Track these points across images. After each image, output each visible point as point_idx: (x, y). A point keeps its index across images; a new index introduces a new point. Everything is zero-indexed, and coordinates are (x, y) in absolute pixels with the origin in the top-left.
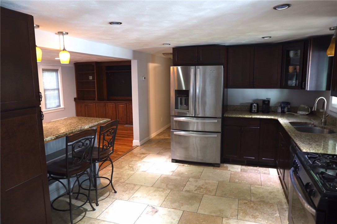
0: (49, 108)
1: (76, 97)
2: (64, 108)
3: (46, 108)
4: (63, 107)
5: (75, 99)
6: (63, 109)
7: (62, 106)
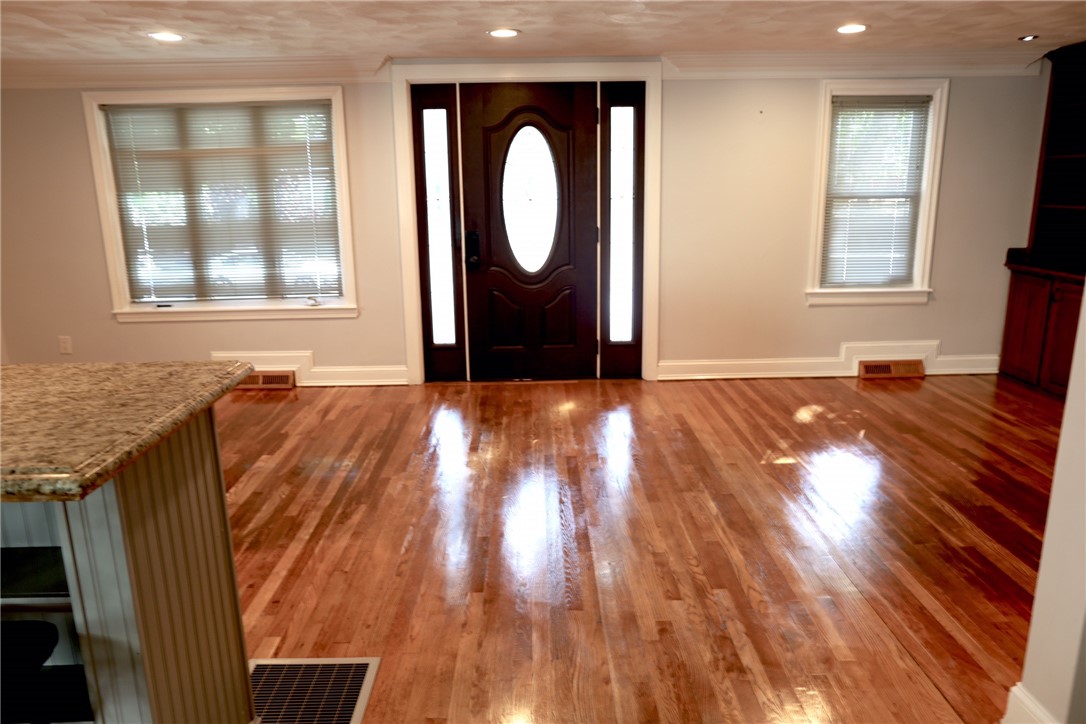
0: (842, 285)
1: (1022, 242)
2: (929, 293)
3: (823, 282)
4: (926, 288)
5: (1014, 257)
6: (924, 299)
7: (920, 284)
